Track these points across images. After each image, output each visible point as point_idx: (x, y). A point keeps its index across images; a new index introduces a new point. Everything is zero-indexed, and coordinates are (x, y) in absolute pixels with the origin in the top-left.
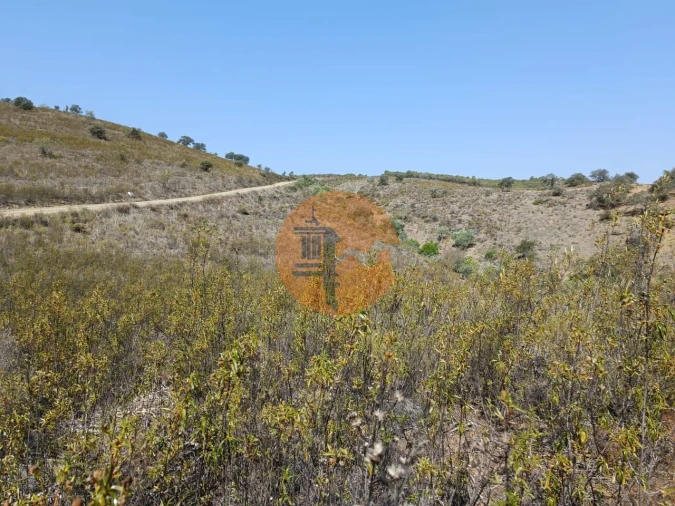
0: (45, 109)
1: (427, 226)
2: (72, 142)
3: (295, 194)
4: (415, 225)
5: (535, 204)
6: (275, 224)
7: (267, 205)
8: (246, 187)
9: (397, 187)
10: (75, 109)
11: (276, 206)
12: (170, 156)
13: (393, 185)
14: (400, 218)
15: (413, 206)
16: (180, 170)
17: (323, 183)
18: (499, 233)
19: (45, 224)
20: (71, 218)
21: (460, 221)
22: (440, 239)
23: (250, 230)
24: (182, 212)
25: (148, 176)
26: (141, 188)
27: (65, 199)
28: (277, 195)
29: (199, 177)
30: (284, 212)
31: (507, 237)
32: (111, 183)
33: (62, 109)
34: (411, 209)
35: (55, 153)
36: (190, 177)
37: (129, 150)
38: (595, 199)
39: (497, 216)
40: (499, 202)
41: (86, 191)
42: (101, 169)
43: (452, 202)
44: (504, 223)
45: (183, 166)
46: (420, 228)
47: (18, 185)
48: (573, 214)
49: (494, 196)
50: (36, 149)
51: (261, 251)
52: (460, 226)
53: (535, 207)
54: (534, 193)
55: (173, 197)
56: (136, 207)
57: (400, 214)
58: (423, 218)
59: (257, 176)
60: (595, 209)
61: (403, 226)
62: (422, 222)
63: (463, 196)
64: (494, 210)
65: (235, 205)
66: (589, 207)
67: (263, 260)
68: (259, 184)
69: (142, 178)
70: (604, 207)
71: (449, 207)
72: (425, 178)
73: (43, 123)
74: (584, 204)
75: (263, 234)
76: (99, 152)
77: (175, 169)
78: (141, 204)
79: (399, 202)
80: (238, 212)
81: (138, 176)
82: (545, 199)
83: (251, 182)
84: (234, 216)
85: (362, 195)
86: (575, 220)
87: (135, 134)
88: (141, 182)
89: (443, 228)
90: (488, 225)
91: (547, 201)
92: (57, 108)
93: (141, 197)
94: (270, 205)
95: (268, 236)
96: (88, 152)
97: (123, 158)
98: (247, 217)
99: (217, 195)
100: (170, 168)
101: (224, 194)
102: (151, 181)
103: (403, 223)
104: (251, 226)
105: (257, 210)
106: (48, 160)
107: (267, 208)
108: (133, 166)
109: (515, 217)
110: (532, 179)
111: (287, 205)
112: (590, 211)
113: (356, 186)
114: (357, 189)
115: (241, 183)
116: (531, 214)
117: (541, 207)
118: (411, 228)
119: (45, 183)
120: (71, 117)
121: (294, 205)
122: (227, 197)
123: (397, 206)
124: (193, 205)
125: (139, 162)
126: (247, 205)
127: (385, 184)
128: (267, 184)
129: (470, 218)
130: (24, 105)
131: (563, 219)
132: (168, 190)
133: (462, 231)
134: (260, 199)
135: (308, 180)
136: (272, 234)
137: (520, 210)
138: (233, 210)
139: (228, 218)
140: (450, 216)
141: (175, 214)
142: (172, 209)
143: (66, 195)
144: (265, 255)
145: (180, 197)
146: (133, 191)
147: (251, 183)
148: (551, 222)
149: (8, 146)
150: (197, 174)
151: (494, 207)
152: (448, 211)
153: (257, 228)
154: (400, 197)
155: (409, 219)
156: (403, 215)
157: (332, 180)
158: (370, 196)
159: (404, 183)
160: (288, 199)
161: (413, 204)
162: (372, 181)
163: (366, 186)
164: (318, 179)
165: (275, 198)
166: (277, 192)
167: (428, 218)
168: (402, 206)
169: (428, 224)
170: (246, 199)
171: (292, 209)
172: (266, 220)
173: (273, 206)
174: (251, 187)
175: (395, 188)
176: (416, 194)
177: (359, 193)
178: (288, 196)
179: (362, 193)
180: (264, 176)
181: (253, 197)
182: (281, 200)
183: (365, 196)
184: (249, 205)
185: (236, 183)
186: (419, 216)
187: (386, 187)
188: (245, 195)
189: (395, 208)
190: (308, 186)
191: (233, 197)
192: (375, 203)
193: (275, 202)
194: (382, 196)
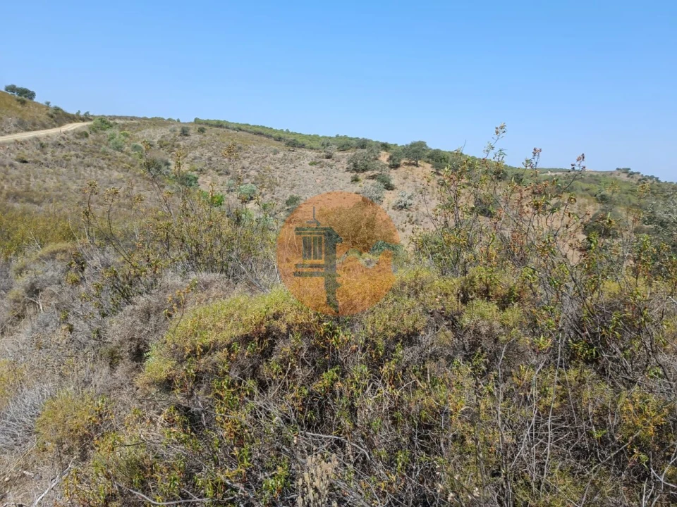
1: (220, 179)
3: (82, 142)
4: (209, 178)
5: (310, 164)
6: (56, 173)
7: (49, 153)
8: (28, 130)
9: (198, 139)
11: (60, 153)
13: (195, 137)
14: (196, 170)
15: (210, 159)
17: (123, 127)
18: (277, 188)
21: (248, 176)
22: (228, 192)
23: (28, 179)
28: (62, 142)
30: (68, 160)
31: (282, 192)
34: (207, 162)
38: (352, 164)
39: (278, 173)
40: (283, 161)
43: (244, 158)
44: (282, 180)
46: (213, 180)
48: (335, 175)
49: (281, 155)
51: (35, 199)
52: (247, 180)
53: (310, 167)
54: (313, 154)
57: (196, 167)
58: (217, 171)
59: (43, 117)
60: (351, 172)
61: (196, 179)
62: (216, 175)
63: (255, 153)
64: (278, 168)
65: (13, 152)
66: (348, 170)
67: (37, 207)
68: (44, 127)
70: (358, 171)
71: (241, 163)
72: (234, 129)
74: (345, 168)
75: (41, 183)
79: (198, 154)
80: (16, 160)
82: (318, 160)
83: (34, 124)
84: (11, 165)
85: (162, 145)
86: (335, 180)
89: (232, 182)
90: (270, 181)
91: (320, 162)
94: (53, 152)
95: (46, 186)
98: (25, 165)
103: (196, 176)
104: (29, 175)
105: (37, 158)
107: (49, 156)
109: (293, 175)
110: (337, 136)
111: (73, 153)
112: (348, 173)
113: (157, 135)
114: (158, 138)
115: (22, 126)
116: (305, 174)
117: (314, 167)
118: (205, 180)
121: (80, 153)
122: (5, 142)
123: (195, 158)
126: (26, 152)
127: (187, 135)
128: (55, 126)
129: (256, 174)
131: (327, 179)
133: (247, 186)
134: (42, 146)
135: (104, 123)
136: (51, 183)
137: (298, 169)
138: (11, 157)
139: (5, 166)
140: (240, 171)
144: (39, 203)
147: (34, 126)
148: (318, 181)
151: (278, 165)
152: (239, 166)
153: (36, 177)
154: (200, 149)
155: (204, 172)
156: (199, 167)
157: (134, 124)
158: (170, 146)
159: (205, 136)
160: (75, 146)
161: (211, 157)
162: (174, 131)
163: (167, 135)
164: (118, 121)
165: (60, 144)
166: (64, 138)
167: (222, 172)
168: (199, 157)
169: (221, 177)
170: (26, 145)
171: (77, 157)
172: (46, 169)
173: (56, 154)
174: (35, 130)
175: (196, 139)
176: (214, 147)
177: (159, 142)
178: (75, 144)
179: (162, 142)
180: (52, 117)
181: (34, 144)
182: (67, 147)
183: (165, 145)
184: (28, 153)
185: (15, 126)
186: (214, 169)
187: (186, 138)
188: (26, 142)
189: (193, 159)
190: (104, 129)
191: (11, 143)
192: (174, 153)
193: (59, 150)
194: (182, 147)
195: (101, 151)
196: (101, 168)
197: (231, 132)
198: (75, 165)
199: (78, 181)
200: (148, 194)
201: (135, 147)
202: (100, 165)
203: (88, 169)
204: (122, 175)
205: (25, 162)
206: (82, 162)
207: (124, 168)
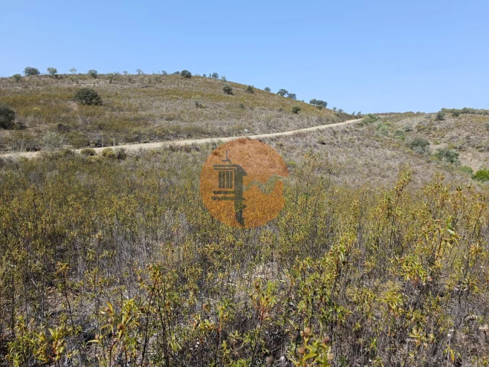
0: (198, 77)
1: (482, 155)
2: (213, 97)
3: (361, 129)
4: (470, 154)
6: (346, 152)
7: (339, 137)
8: (325, 124)
9: (453, 122)
10: (215, 75)
11: (346, 138)
12: (271, 104)
13: (449, 120)
14: (456, 148)
15: (468, 137)
16: (278, 113)
17: (386, 119)
19: (198, 150)
20: (212, 146)
23: (327, 156)
24: (279, 143)
25: (258, 118)
26: (253, 126)
27: (208, 134)
28: (347, 130)
29: (291, 118)
30: (353, 142)
32: (235, 123)
33: (207, 76)
34: (466, 141)
35: (203, 105)
36: (285, 118)
37: (246, 101)
41: (220, 129)
42: (229, 114)
45: (281, 110)
46: (474, 156)
47: (183, 125)
50: (193, 103)
51: (334, 171)
55: (273, 132)
56: (250, 139)
57: (455, 145)
58: (478, 148)
59: (333, 116)
61: (457, 155)
62: (476, 152)
65: (316, 138)
67: (335, 178)
68: (334, 122)
69: (253, 120)
72: (481, 114)
73: (196, 86)
75: (336, 159)
76: (229, 103)
77: (275, 113)
78: (253, 137)
79: (454, 134)
80: (318, 143)
81: (251, 118)
83: (328, 120)
84: (315, 146)
85: (420, 129)
87: (250, 89)
88: (253, 122)
92: (205, 75)
93: (252, 132)
94: (341, 137)
95: (340, 160)
96: (222, 103)
97: (242, 107)
98: (324, 146)
99: (303, 130)
100: (272, 111)
101: (308, 129)
102: (259, 121)
103: (457, 153)
104: (327, 153)
105: (332, 141)
106: (199, 109)
107: (339, 139)
108: (248, 111)
111: (355, 137)
113: (415, 122)
114: (416, 124)
115: (320, 121)
118: (465, 157)
119: (198, 124)
120: (212, 81)
121: (361, 137)
122: (310, 132)
123: (452, 138)
124: (287, 138)
125: (252, 109)
126: (324, 137)
127: (442, 120)
128: (340, 122)
130: (187, 75)
132: (270, 128)
134: (335, 133)
135: (373, 118)
136: (343, 159)
138: (314, 141)
139: (311, 147)
141: (274, 144)
142: (272, 140)
143: (209, 132)
144: (337, 175)
145: (278, 132)
146: (248, 128)
147: (328, 121)
149: (178, 102)
150: (290, 116)
153: (332, 155)
154: (456, 130)
155: (464, 149)
156: (458, 145)
157: (393, 117)
158: (427, 130)
159: (460, 118)
160: (356, 132)
161: (468, 136)
162: (430, 117)
163: (424, 121)
164: (381, 116)
165: (346, 132)
166: (347, 127)
167: (483, 148)
168: (457, 137)
169: (482, 154)
170: (324, 133)
171: (359, 140)
172: (338, 149)
173: (344, 138)
174: (328, 124)
175: (451, 122)
176: (471, 127)
177: (416, 127)
178: (356, 131)
179: (420, 127)
180: (338, 116)
181: (329, 131)
182: (351, 134)
183: (422, 129)
184: (326, 138)
185: (317, 121)
186: (473, 146)
187: (442, 122)
188: (324, 130)
189: (450, 139)
190: (372, 122)
191: (314, 131)
192: (432, 135)
193: (346, 135)
194: (438, 129)
195: (374, 135)
196: (377, 148)
197: (478, 116)
198: (358, 146)
199: (361, 157)
200: (419, 167)
201: (398, 132)
202: (376, 145)
203: (368, 149)
204: (394, 153)
205: (324, 144)
206: (362, 144)
207: (394, 147)
